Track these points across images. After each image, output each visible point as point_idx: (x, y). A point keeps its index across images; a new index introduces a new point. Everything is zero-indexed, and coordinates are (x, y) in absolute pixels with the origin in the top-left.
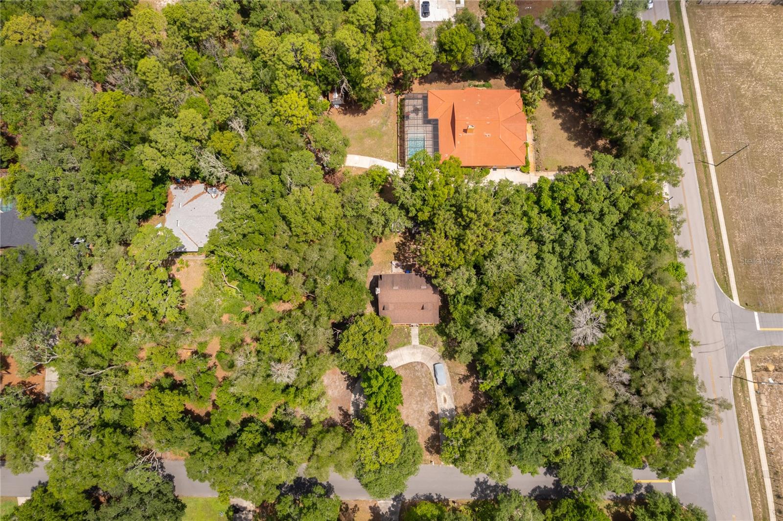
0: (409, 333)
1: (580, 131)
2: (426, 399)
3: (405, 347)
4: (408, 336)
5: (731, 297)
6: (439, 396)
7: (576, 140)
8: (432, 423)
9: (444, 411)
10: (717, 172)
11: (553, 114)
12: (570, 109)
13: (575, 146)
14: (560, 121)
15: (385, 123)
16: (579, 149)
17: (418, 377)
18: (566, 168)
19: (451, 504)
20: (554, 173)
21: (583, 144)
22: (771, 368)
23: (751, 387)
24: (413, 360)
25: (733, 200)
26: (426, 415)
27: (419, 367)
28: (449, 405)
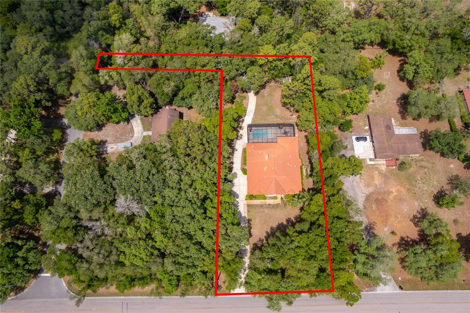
0: (150, 131)
2: (114, 139)
3: (142, 128)
4: (149, 130)
6: (115, 145)
7: (271, 233)
8: (101, 141)
9: (107, 147)
11: (289, 219)
13: (267, 232)
14: (285, 223)
15: (277, 117)
16: (265, 234)
17: (126, 135)
18: (250, 224)
19: (61, 151)
20: (247, 216)
21: (268, 237)
24: (135, 132)
26: (106, 139)
27: (131, 135)
28: (109, 150)
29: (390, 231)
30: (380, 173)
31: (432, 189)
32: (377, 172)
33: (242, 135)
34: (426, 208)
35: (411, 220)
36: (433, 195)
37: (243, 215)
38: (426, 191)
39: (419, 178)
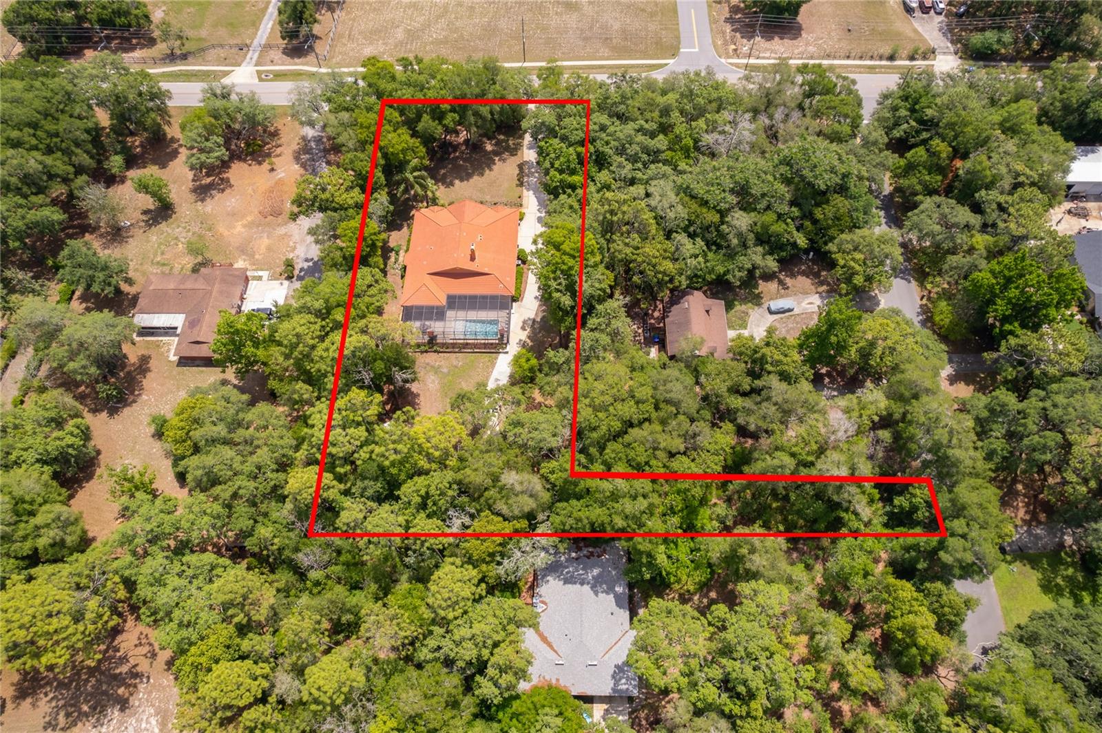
1: (472, 165)
5: (666, 65)
6: (807, 309)
7: (483, 169)
9: (823, 305)
10: (530, 61)
11: (447, 187)
12: (443, 171)
13: (491, 170)
14: (457, 182)
15: (437, 370)
16: (494, 167)
18: (519, 181)
19: (924, 301)
20: (525, 191)
21: (489, 163)
22: (733, 47)
23: (752, 61)
25: (563, 53)
28: (815, 299)
29: (275, 173)
30: (252, 256)
31: (165, 229)
32: (257, 257)
33: (523, 328)
34: (196, 202)
35: (231, 186)
36: (170, 221)
37: (531, 192)
38: (179, 227)
39: (180, 246)
